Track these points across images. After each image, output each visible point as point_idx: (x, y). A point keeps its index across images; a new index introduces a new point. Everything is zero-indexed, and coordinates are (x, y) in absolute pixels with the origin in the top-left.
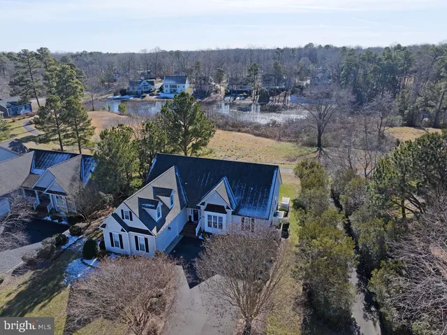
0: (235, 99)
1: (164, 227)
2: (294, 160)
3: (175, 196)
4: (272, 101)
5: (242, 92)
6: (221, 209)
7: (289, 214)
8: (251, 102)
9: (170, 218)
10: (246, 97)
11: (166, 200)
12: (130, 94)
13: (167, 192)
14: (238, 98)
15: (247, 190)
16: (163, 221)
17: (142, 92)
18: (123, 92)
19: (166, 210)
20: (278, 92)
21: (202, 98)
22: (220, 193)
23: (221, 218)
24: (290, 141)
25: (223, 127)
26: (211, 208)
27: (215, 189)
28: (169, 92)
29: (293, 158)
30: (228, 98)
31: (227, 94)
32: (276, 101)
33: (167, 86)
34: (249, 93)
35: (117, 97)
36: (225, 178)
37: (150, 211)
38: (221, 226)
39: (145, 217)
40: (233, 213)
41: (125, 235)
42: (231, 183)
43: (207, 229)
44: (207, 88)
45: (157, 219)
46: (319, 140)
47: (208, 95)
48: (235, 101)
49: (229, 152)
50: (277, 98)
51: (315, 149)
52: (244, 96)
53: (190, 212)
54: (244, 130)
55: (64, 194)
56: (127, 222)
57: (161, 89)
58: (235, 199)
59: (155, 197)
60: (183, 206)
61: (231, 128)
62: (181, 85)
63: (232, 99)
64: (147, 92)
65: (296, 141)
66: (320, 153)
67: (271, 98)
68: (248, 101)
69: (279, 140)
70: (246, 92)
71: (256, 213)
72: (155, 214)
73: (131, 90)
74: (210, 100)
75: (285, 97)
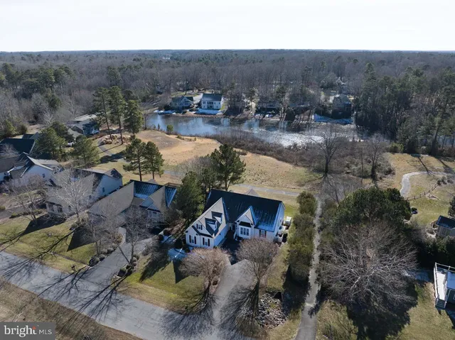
0: (264, 117)
1: (218, 233)
2: (303, 185)
3: (223, 216)
4: (297, 119)
5: (271, 110)
6: (248, 225)
7: (290, 227)
8: (279, 120)
9: (221, 229)
10: (274, 115)
11: (218, 219)
12: (172, 109)
13: (219, 215)
14: (267, 116)
15: (263, 214)
16: (217, 231)
17: (183, 108)
18: (167, 108)
19: (219, 224)
20: (303, 111)
21: (235, 114)
22: (248, 215)
23: (248, 230)
24: (304, 166)
25: (252, 149)
26: (242, 224)
27: (245, 214)
28: (206, 107)
29: (303, 183)
30: (258, 115)
31: (257, 112)
32: (301, 120)
33: (204, 103)
34: (277, 111)
35: (162, 111)
36: (251, 207)
37: (211, 225)
38: (248, 234)
39: (209, 228)
40: (255, 228)
41: (198, 237)
42: (254, 210)
43: (240, 235)
44: (239, 105)
45: (215, 230)
46: (327, 167)
47: (241, 111)
48: (265, 119)
49: (256, 176)
50: (302, 117)
51: (321, 175)
52: (273, 114)
53: (230, 225)
54: (269, 153)
55: (159, 211)
56: (199, 230)
57: (199, 105)
58: (256, 219)
59: (213, 218)
60: (227, 222)
61: (258, 151)
62: (217, 102)
63: (262, 117)
64: (188, 108)
65: (309, 166)
66: (324, 180)
67: (296, 117)
68: (276, 119)
69: (296, 165)
70: (274, 109)
71: (267, 228)
72: (213, 227)
73: (173, 105)
74: (242, 117)
75: (309, 116)
